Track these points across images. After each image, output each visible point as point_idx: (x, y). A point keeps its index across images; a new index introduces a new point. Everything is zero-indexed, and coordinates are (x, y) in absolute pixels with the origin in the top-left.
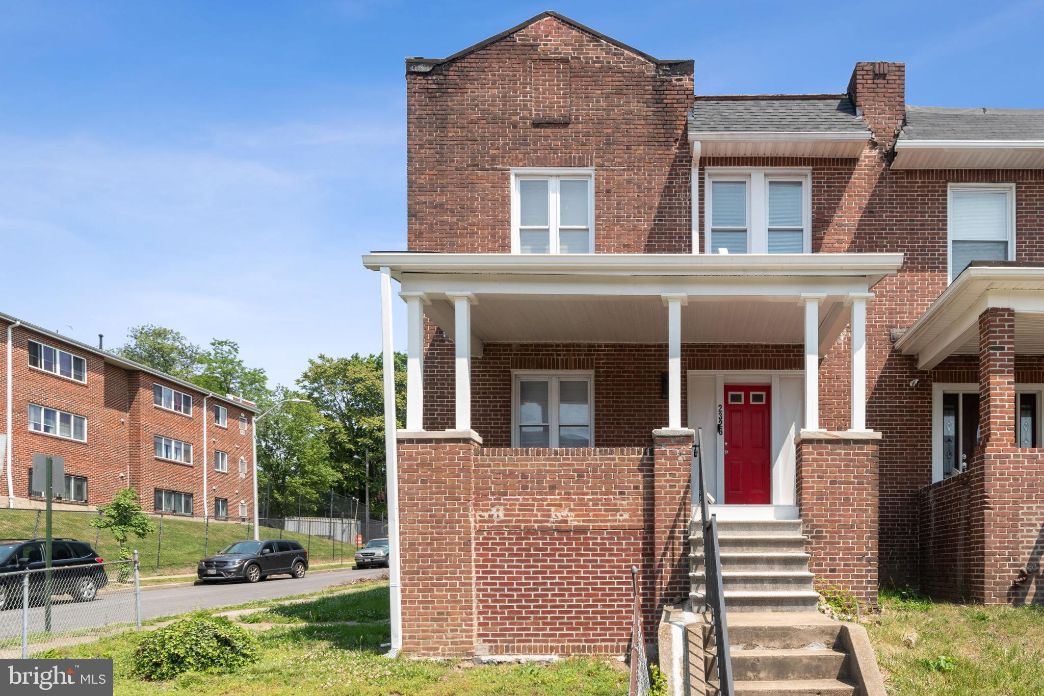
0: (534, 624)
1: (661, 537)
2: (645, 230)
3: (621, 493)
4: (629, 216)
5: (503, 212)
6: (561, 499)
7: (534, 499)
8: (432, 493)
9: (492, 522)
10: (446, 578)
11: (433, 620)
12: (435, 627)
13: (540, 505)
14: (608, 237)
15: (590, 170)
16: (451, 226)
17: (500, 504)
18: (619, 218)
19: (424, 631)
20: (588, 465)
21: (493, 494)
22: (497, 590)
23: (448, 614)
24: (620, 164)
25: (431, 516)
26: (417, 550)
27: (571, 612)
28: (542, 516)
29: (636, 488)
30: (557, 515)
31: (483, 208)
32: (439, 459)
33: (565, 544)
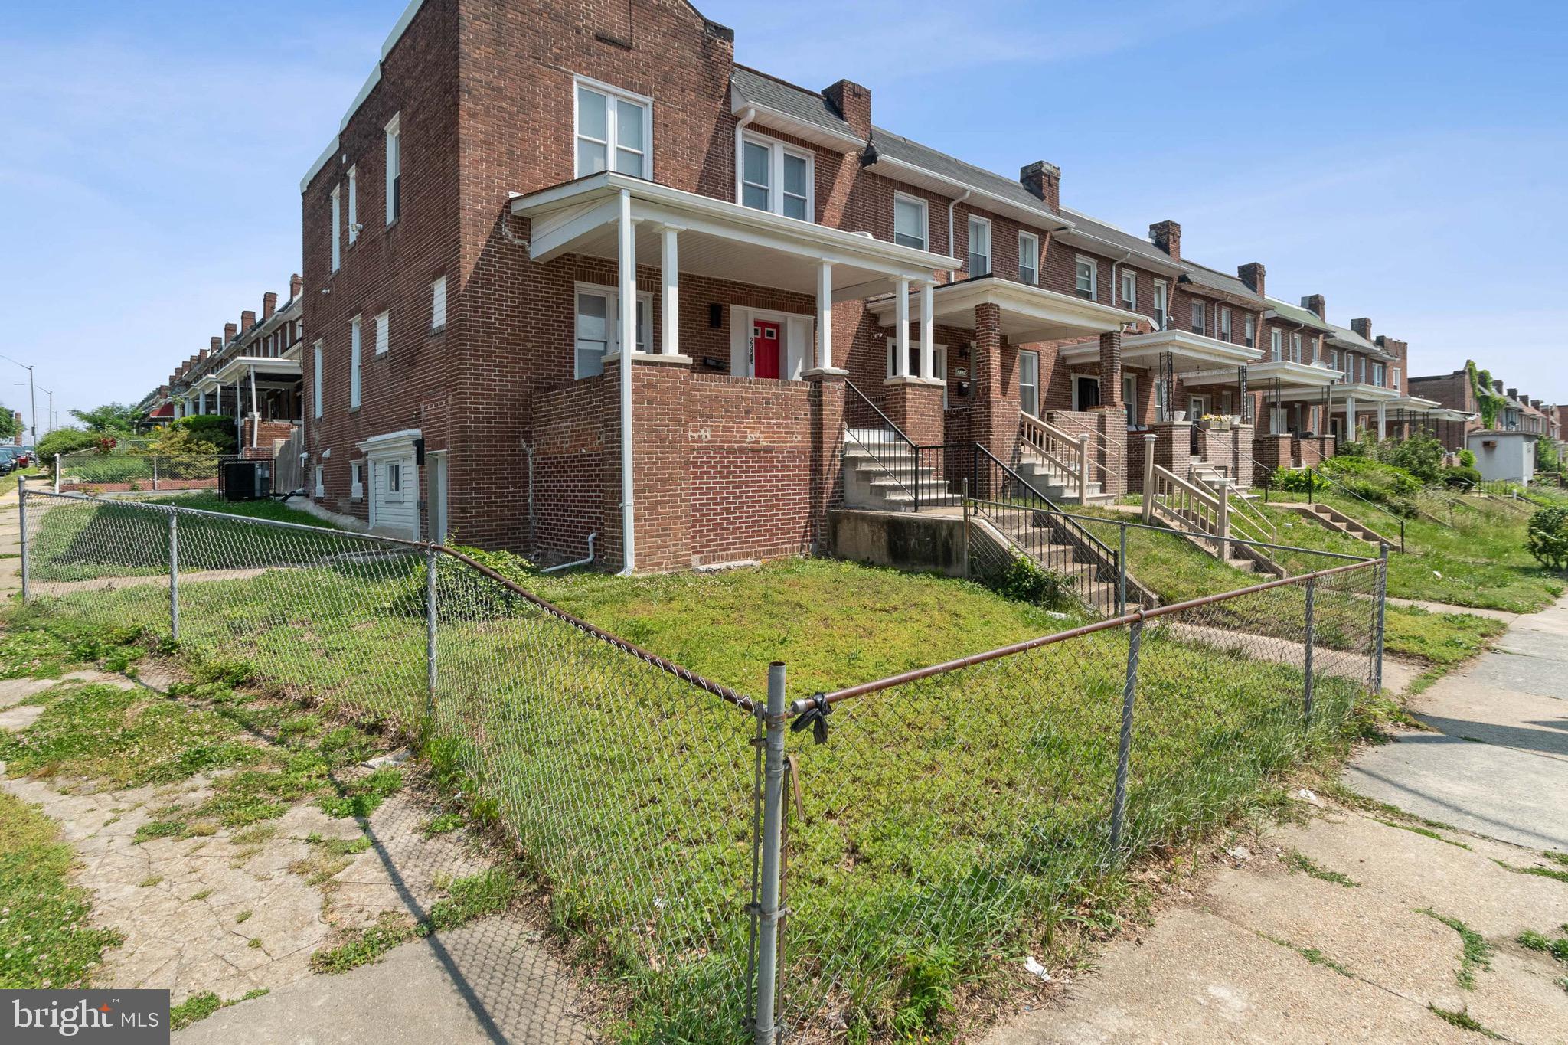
0: (733, 533)
1: (827, 454)
2: (696, 170)
3: (796, 419)
4: (683, 154)
5: (567, 117)
6: (754, 423)
7: (734, 422)
8: (657, 414)
9: (701, 442)
10: (669, 496)
11: (658, 536)
12: (660, 543)
13: (739, 428)
14: (665, 168)
15: (648, 100)
16: (511, 115)
17: (708, 426)
18: (675, 153)
19: (650, 548)
20: (773, 394)
21: (701, 416)
22: (704, 505)
23: (671, 529)
24: (676, 103)
25: (656, 436)
26: (643, 469)
27: (760, 521)
28: (741, 437)
29: (806, 415)
30: (752, 436)
31: (545, 105)
32: (664, 382)
33: (756, 462)
